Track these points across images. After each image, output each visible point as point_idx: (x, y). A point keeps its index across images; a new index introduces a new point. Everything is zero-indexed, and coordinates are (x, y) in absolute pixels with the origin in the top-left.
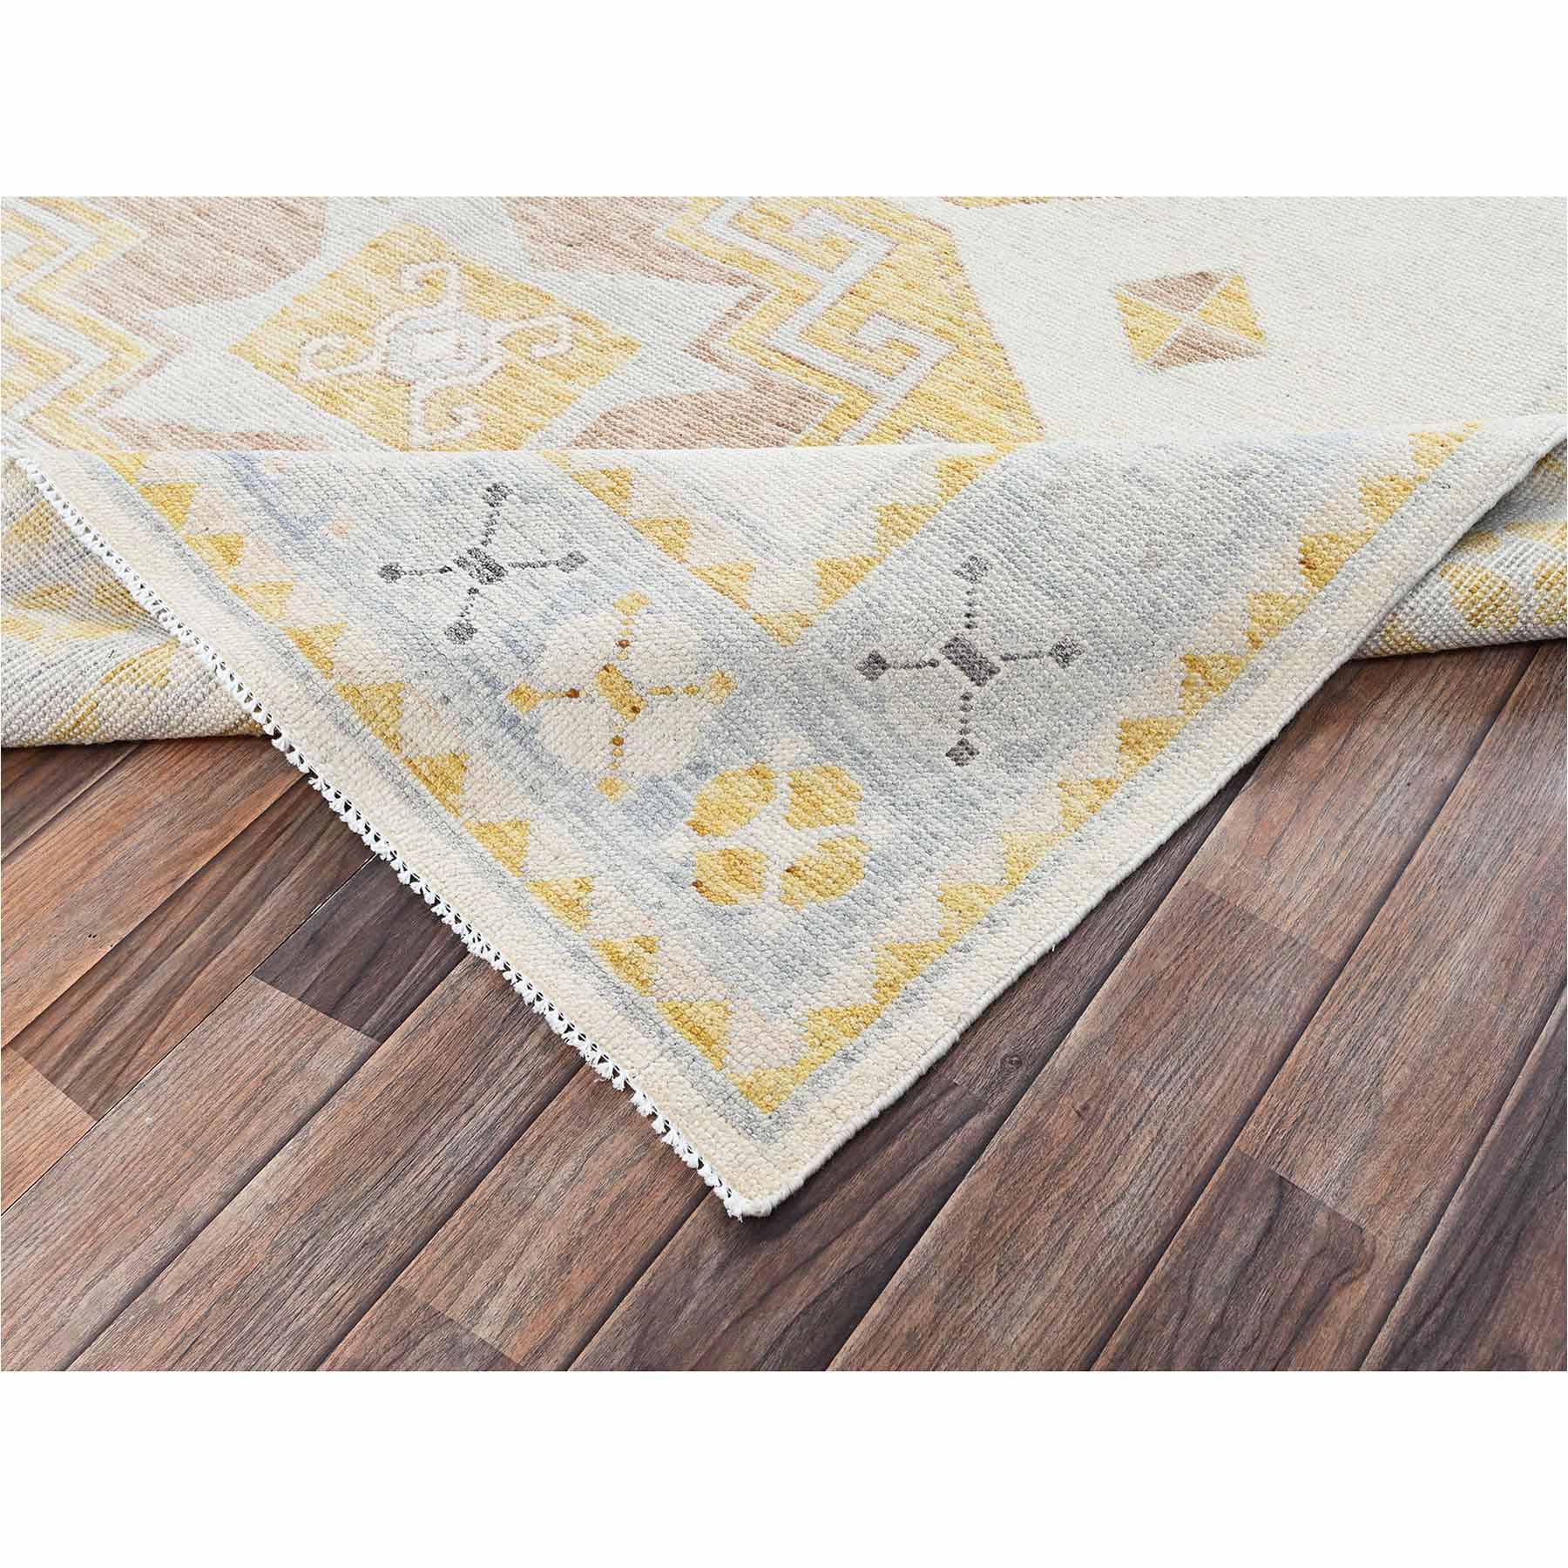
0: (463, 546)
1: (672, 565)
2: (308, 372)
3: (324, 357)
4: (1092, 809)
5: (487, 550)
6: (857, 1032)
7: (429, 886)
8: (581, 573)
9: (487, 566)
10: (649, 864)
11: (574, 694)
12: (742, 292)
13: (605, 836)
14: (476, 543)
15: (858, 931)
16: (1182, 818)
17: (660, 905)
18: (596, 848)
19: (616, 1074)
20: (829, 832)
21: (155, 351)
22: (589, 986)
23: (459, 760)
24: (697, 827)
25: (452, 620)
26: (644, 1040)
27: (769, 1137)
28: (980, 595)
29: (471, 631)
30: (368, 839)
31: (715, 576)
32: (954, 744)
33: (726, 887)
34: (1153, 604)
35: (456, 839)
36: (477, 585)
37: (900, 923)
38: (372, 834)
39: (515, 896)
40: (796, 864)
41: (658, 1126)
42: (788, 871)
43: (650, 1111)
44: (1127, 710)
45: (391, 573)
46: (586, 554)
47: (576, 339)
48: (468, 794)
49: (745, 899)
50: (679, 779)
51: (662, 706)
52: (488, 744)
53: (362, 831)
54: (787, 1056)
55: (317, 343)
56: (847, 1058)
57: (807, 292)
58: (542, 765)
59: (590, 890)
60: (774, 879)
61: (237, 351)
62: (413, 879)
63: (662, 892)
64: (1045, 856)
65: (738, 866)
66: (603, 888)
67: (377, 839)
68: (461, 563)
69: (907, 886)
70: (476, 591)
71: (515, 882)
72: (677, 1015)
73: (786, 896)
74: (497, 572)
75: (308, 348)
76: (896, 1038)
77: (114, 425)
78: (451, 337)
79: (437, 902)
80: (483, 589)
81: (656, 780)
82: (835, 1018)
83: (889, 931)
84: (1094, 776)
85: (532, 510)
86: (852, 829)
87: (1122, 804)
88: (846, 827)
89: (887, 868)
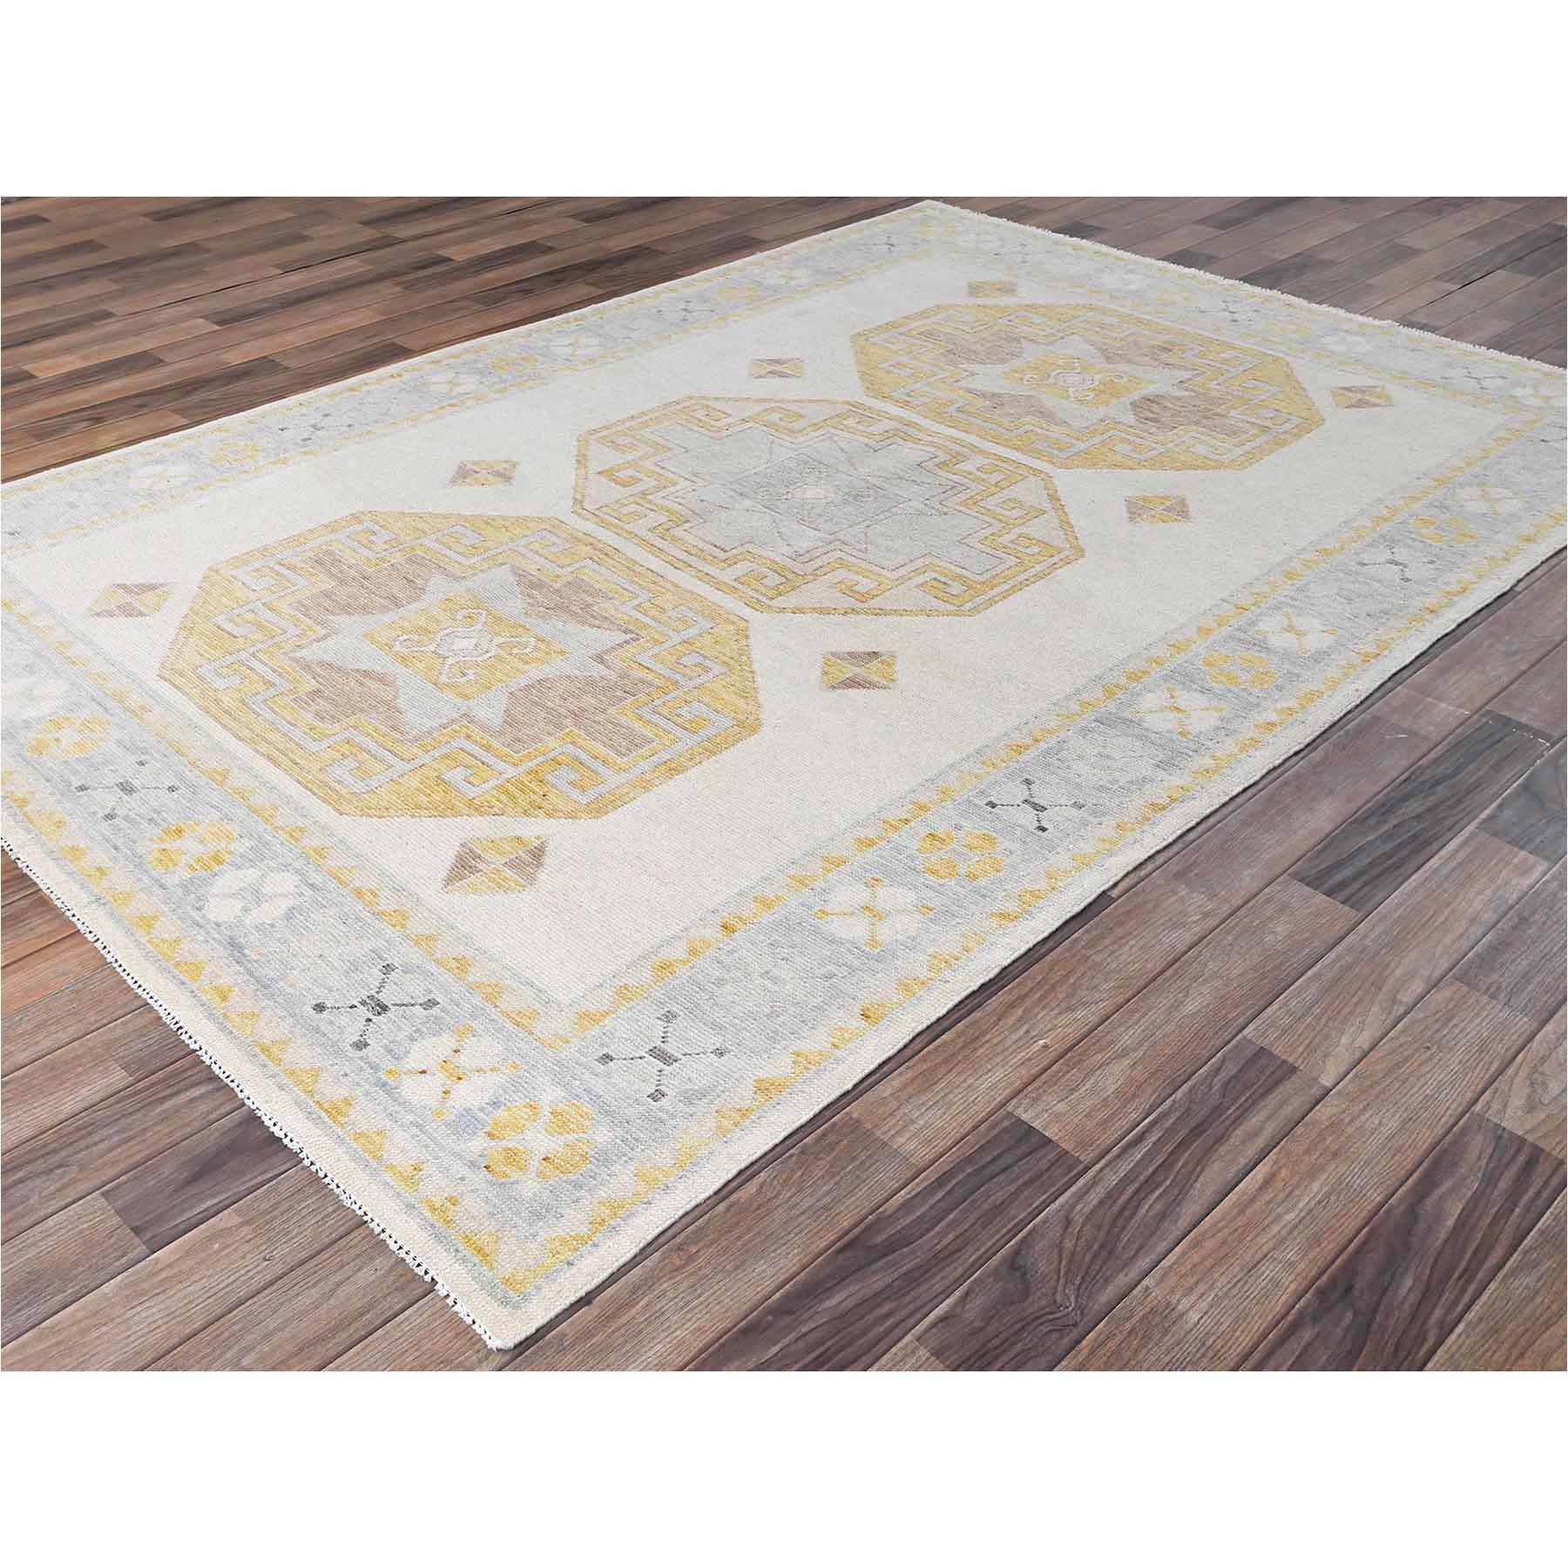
0: (364, 994)
1: (489, 1007)
2: (397, 648)
3: (408, 643)
4: (736, 1124)
5: (380, 996)
6: (576, 1250)
7: (322, 1166)
8: (435, 1011)
9: (378, 1005)
10: (459, 1156)
11: (423, 1072)
12: (628, 637)
13: (433, 1139)
14: (373, 992)
15: (583, 1193)
16: (790, 1130)
17: (463, 1179)
18: (426, 1146)
19: (426, 1273)
20: (571, 1137)
21: (324, 632)
22: (414, 1224)
23: (347, 1102)
24: (489, 1134)
25: (356, 1038)
26: (445, 1254)
27: (516, 1307)
28: (671, 1029)
29: (366, 1045)
30: (286, 1141)
31: (515, 1016)
32: (653, 1091)
33: (505, 1169)
34: (774, 1032)
35: (340, 1140)
36: (372, 1017)
37: (609, 1188)
38: (288, 1138)
39: (374, 1174)
40: (549, 1156)
41: (450, 1301)
42: (544, 1159)
43: (446, 1293)
44: (761, 1074)
45: (320, 1008)
46: (438, 1000)
47: (536, 648)
48: (352, 1117)
49: (515, 1176)
50: (482, 1110)
51: (475, 1077)
52: (367, 1094)
53: (283, 1136)
54: (532, 1264)
55: (405, 637)
56: (570, 1264)
57: (661, 640)
58: (399, 1104)
59: (420, 1170)
60: (535, 1163)
61: (365, 636)
62: (312, 1164)
63: (465, 1171)
64: (704, 1151)
65: (513, 1157)
66: (429, 1169)
67: (291, 1141)
68: (363, 1003)
69: (616, 1168)
70: (370, 1020)
71: (375, 1165)
72: (467, 1239)
73: (540, 1174)
74: (384, 1008)
75: (401, 638)
76: (602, 1250)
77: (296, 661)
78: (474, 641)
79: (326, 1176)
80: (375, 1019)
81: (468, 1110)
82: (564, 1241)
83: (602, 1193)
84: (738, 1107)
85: (408, 976)
86: (585, 1136)
87: (754, 1122)
88: (581, 1135)
89: (604, 1158)
